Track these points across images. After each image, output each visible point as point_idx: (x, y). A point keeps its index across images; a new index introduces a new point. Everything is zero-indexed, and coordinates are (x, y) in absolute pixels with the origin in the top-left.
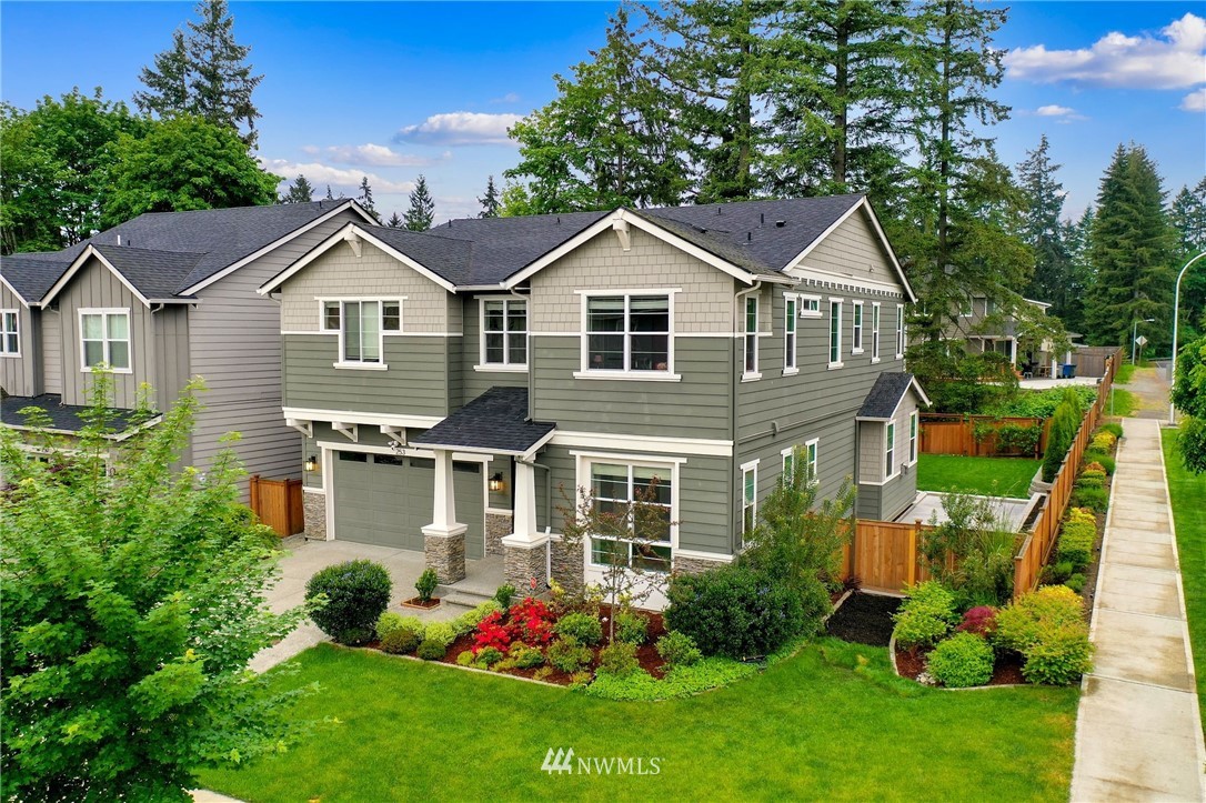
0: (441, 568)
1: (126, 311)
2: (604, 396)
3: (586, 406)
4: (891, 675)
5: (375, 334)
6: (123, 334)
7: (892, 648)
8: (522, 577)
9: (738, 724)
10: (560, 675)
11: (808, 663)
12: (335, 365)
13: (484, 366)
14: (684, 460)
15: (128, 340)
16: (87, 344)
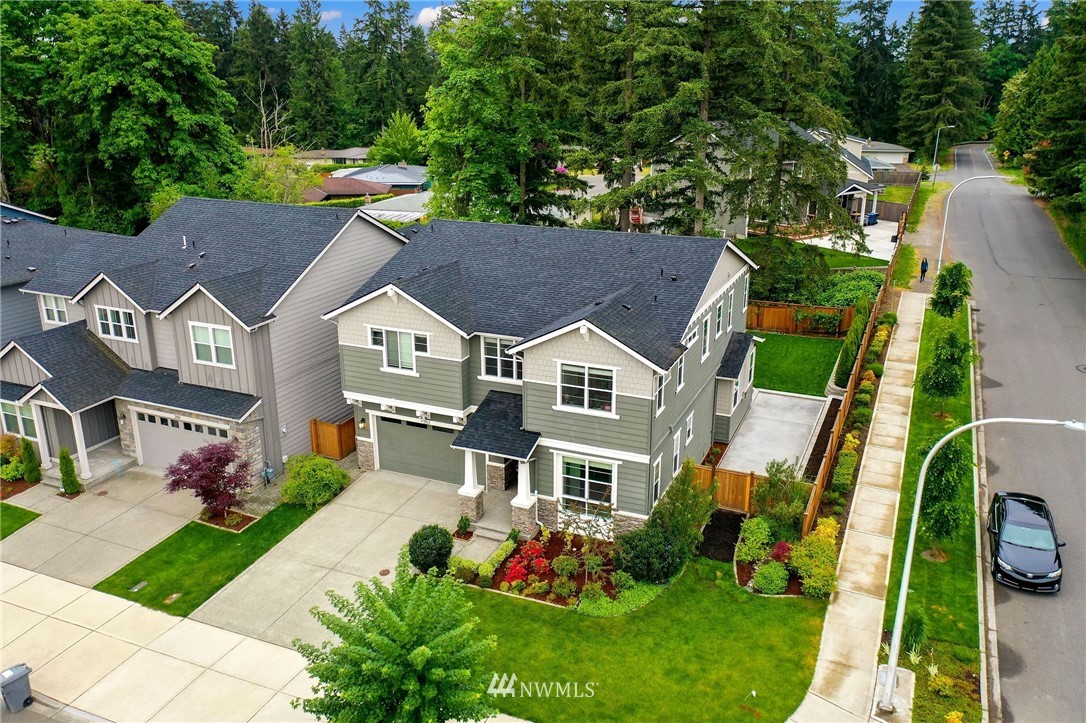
0: (471, 514)
1: (229, 328)
2: (572, 422)
3: (561, 426)
4: (734, 585)
5: (408, 352)
6: (227, 342)
7: (735, 563)
8: (523, 523)
9: (659, 630)
10: (560, 599)
11: (690, 580)
12: (381, 369)
13: (484, 377)
14: (621, 463)
15: (232, 347)
16: (196, 345)
